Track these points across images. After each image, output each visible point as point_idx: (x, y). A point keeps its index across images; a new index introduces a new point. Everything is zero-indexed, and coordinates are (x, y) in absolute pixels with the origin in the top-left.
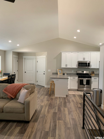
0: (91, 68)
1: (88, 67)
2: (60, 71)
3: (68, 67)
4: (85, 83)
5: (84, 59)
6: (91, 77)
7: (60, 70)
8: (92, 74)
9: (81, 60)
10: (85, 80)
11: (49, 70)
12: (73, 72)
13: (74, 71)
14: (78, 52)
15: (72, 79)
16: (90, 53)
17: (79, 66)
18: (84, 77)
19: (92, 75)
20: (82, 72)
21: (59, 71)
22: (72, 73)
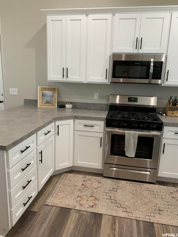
0: (167, 83)
1: (154, 81)
2: (49, 93)
3: (73, 78)
4: (131, 150)
5: (139, 43)
6: (162, 124)
7: (49, 89)
8: (171, 109)
9: (126, 48)
10: (132, 137)
11: (14, 91)
12: (95, 99)
13: (100, 97)
14: (113, 12)
15: (81, 127)
16: (166, 15)
17: (114, 76)
18: (130, 126)
19: (169, 113)
20: (130, 100)
21: (43, 95)
22: (95, 105)
